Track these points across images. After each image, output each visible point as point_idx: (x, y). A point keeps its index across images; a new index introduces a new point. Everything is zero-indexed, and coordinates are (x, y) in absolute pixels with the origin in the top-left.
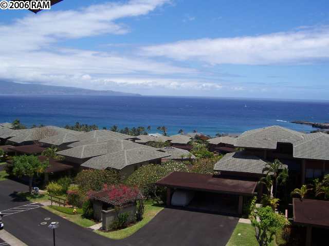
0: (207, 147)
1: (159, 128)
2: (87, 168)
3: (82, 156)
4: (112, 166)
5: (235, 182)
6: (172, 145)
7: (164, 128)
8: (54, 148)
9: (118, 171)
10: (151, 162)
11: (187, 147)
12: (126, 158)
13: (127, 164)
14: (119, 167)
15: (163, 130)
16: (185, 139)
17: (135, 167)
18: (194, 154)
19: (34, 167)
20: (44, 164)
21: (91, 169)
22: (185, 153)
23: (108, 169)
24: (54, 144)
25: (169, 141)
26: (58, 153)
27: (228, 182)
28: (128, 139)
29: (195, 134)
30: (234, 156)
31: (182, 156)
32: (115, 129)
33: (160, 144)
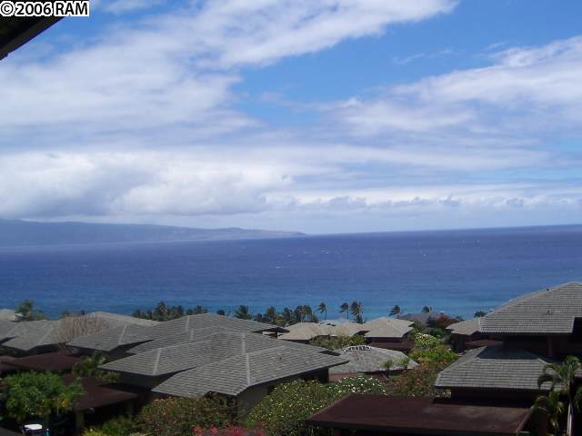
0: (448, 342)
1: (345, 306)
2: (165, 396)
3: (155, 372)
4: (218, 389)
6: (369, 341)
7: (355, 306)
8: (98, 357)
9: (230, 399)
10: (307, 376)
11: (403, 345)
12: (248, 371)
13: (250, 382)
14: (233, 391)
15: (355, 310)
16: (399, 328)
17: (269, 387)
18: (415, 359)
19: (49, 397)
20: (72, 389)
21: (173, 396)
22: (397, 356)
23: (209, 396)
24: (100, 348)
25: (362, 333)
26: (105, 366)
28: (260, 332)
29: (428, 315)
30: (481, 355)
31: (388, 365)
32: (243, 313)
33: (342, 342)
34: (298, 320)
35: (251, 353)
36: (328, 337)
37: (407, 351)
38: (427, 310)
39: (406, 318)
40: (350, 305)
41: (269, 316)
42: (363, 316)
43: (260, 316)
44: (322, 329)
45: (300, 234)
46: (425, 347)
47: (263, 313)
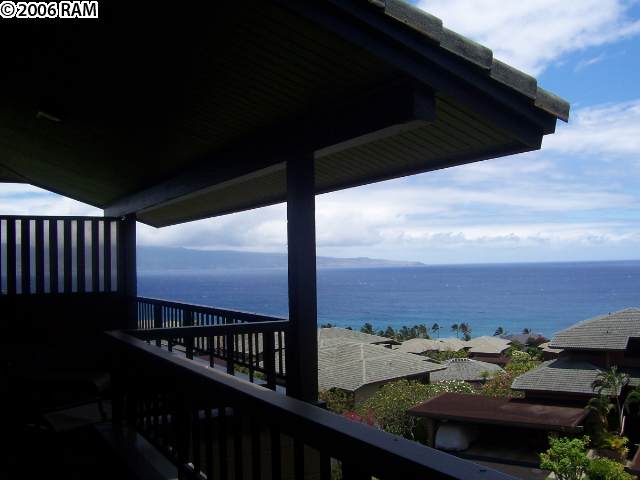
0: (540, 359)
1: (455, 327)
4: (340, 385)
5: (549, 409)
6: (472, 355)
7: (464, 327)
9: (349, 393)
10: (409, 378)
11: (500, 359)
12: (365, 372)
13: (365, 381)
14: (352, 388)
15: (464, 330)
16: (498, 345)
17: (380, 385)
22: (492, 368)
23: (333, 390)
25: (466, 349)
27: (537, 409)
29: (527, 336)
30: (551, 366)
31: (485, 375)
32: (368, 329)
33: (448, 355)
34: (414, 336)
35: (368, 359)
36: (437, 351)
37: (502, 365)
38: (526, 331)
39: (508, 338)
40: (459, 325)
41: (389, 333)
42: (471, 335)
43: (382, 332)
44: (433, 344)
45: (419, 263)
46: (519, 361)
47: (384, 331)
